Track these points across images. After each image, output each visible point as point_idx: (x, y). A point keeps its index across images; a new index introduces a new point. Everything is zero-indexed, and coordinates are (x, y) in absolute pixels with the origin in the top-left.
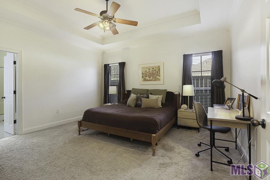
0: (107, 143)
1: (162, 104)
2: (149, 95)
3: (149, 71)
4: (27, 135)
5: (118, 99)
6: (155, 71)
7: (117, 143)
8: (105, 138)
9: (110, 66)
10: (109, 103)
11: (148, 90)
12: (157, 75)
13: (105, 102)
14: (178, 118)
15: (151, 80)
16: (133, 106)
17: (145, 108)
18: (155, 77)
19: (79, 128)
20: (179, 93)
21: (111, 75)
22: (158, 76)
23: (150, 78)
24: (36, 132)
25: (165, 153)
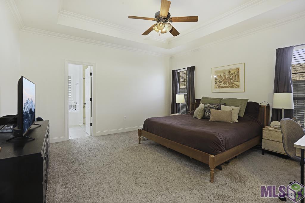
0: (162, 156)
1: (239, 118)
2: (221, 106)
3: (224, 75)
4: (99, 137)
5: (187, 109)
6: (232, 76)
7: (173, 158)
8: (163, 150)
9: (179, 72)
10: (177, 113)
11: (222, 99)
12: (236, 79)
13: (173, 112)
14: (263, 140)
15: (227, 87)
16: (200, 119)
17: (214, 121)
18: (232, 83)
19: (140, 137)
20: (268, 104)
21: (179, 82)
22: (237, 81)
23: (225, 84)
24: (106, 135)
25: (230, 182)
